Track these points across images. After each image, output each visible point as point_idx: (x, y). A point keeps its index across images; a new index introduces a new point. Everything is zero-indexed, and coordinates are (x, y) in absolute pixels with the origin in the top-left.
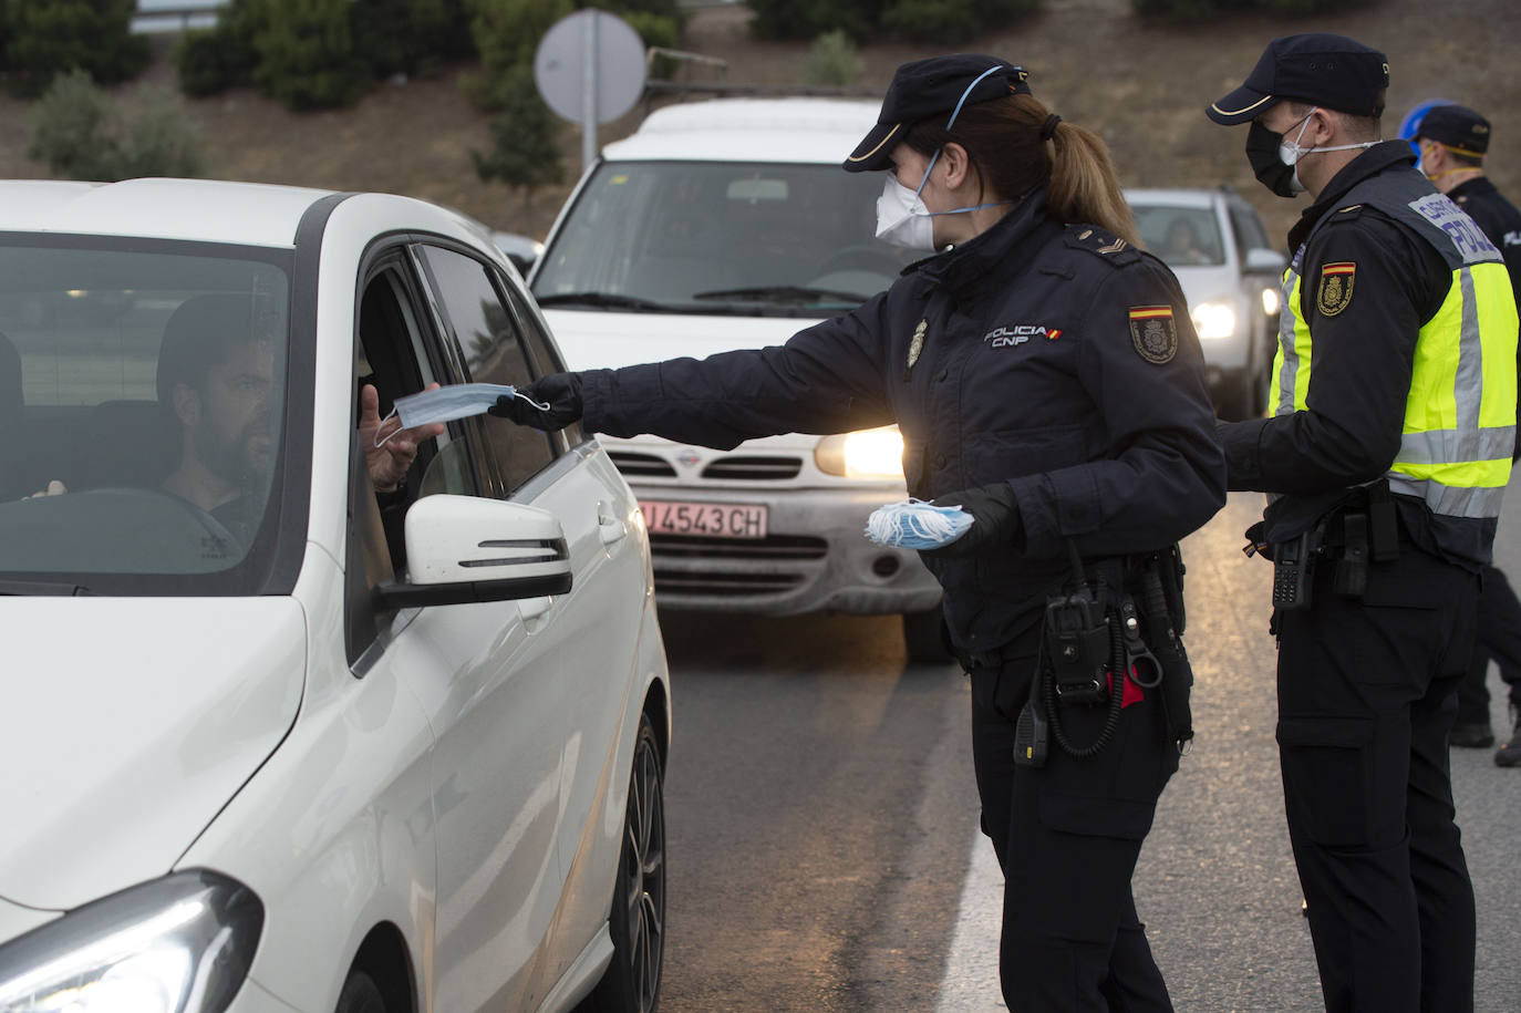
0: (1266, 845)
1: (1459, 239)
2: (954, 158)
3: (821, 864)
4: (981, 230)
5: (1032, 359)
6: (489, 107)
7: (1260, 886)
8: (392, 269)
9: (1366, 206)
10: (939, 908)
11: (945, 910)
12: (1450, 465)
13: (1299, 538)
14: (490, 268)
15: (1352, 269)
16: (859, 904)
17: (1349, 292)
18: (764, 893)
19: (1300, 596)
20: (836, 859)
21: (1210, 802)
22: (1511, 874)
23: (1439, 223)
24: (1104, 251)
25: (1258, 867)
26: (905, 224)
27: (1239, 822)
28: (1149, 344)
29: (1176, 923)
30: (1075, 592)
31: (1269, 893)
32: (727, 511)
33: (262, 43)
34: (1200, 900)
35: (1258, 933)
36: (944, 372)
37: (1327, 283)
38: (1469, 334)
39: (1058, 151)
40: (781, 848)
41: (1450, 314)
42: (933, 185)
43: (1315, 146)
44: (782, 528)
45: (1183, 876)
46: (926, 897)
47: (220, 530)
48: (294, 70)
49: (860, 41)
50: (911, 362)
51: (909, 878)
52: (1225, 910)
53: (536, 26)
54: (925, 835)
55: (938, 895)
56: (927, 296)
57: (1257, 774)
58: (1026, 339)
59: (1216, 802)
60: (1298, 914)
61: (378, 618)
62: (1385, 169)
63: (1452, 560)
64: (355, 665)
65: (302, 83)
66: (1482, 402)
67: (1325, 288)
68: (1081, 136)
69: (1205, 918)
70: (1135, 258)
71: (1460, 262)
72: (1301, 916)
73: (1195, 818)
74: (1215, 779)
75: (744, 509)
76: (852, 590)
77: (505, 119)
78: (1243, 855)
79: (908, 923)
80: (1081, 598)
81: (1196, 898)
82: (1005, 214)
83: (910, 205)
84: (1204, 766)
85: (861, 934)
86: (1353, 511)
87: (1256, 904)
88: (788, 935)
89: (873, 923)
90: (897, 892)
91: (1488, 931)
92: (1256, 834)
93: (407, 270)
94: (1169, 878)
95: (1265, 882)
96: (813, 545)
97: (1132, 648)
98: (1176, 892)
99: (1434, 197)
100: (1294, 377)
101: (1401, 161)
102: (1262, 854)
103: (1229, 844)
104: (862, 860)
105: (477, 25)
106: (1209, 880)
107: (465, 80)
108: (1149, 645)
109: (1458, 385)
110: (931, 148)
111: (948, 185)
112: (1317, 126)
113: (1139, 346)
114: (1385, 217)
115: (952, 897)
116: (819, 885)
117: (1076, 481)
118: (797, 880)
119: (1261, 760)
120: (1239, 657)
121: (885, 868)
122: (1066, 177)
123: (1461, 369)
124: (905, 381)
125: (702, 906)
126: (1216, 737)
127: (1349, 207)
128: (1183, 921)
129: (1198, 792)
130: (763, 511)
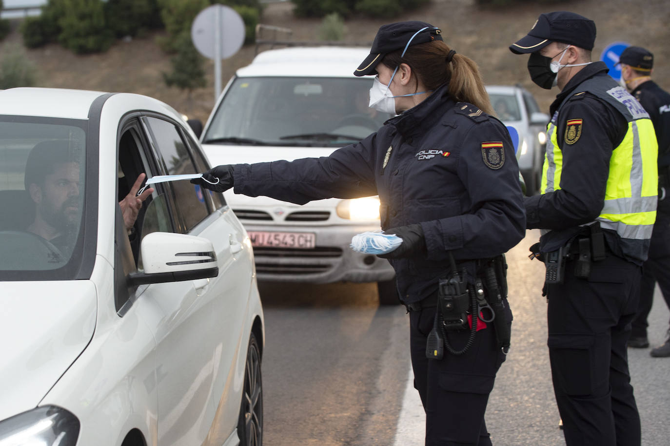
0: (542, 395)
1: (631, 108)
2: (404, 70)
3: (331, 407)
4: (417, 104)
5: (435, 166)
6: (170, 51)
7: (539, 415)
8: (133, 128)
9: (587, 92)
10: (387, 428)
11: (390, 428)
12: (629, 214)
13: (558, 250)
14: (178, 127)
15: (580, 122)
16: (349, 426)
17: (579, 133)
18: (305, 421)
19: (558, 277)
20: (338, 405)
21: (515, 376)
22: (658, 408)
23: (621, 100)
24: (471, 115)
25: (538, 406)
26: (382, 101)
27: (529, 385)
28: (490, 159)
29: (500, 433)
30: (452, 277)
31: (543, 418)
32: (297, 236)
33: (63, 22)
34: (511, 422)
35: (538, 437)
36: (397, 171)
37: (569, 129)
38: (636, 152)
39: (454, 68)
40: (313, 400)
41: (628, 143)
42: (395, 83)
43: (568, 64)
44: (322, 243)
45: (502, 411)
46: (382, 423)
47: (56, 249)
48: (77, 35)
49: (346, 17)
50: (384, 166)
51: (373, 414)
52: (523, 427)
53: (192, 13)
54: (380, 393)
55: (387, 421)
56: (394, 135)
57: (537, 362)
58: (434, 156)
59: (518, 375)
60: (557, 428)
61: (129, 289)
62: (596, 75)
63: (630, 260)
64: (119, 311)
65: (82, 41)
66: (643, 185)
67: (568, 132)
68: (464, 60)
69: (513, 430)
70: (486, 119)
71: (631, 118)
72: (559, 429)
73: (508, 383)
74: (517, 365)
75: (304, 235)
76: (354, 271)
77: (178, 57)
78: (531, 400)
79: (373, 435)
80: (455, 280)
81: (509, 421)
82: (428, 96)
83: (385, 92)
84: (512, 358)
85: (351, 441)
86: (583, 237)
87: (538, 423)
88: (316, 441)
89: (356, 435)
90: (367, 420)
91: (647, 434)
92: (537, 390)
93: (140, 128)
94: (496, 412)
95: (541, 413)
96: (336, 251)
97: (480, 304)
98: (500, 418)
99: (618, 88)
100: (554, 174)
101: (602, 72)
102: (540, 400)
103: (525, 395)
104: (351, 405)
105: (164, 13)
106: (515, 412)
107: (159, 38)
108: (489, 302)
109: (632, 176)
110: (394, 66)
111: (402, 83)
112: (569, 54)
113: (485, 160)
114: (596, 98)
115: (394, 422)
116: (331, 418)
117: (452, 224)
118: (320, 415)
119: (539, 355)
120: (528, 307)
121: (362, 409)
122: (458, 80)
123: (633, 169)
124: (382, 175)
125: (275, 428)
126: (518, 345)
127: (579, 93)
128: (503, 432)
129: (509, 371)
130: (313, 236)
